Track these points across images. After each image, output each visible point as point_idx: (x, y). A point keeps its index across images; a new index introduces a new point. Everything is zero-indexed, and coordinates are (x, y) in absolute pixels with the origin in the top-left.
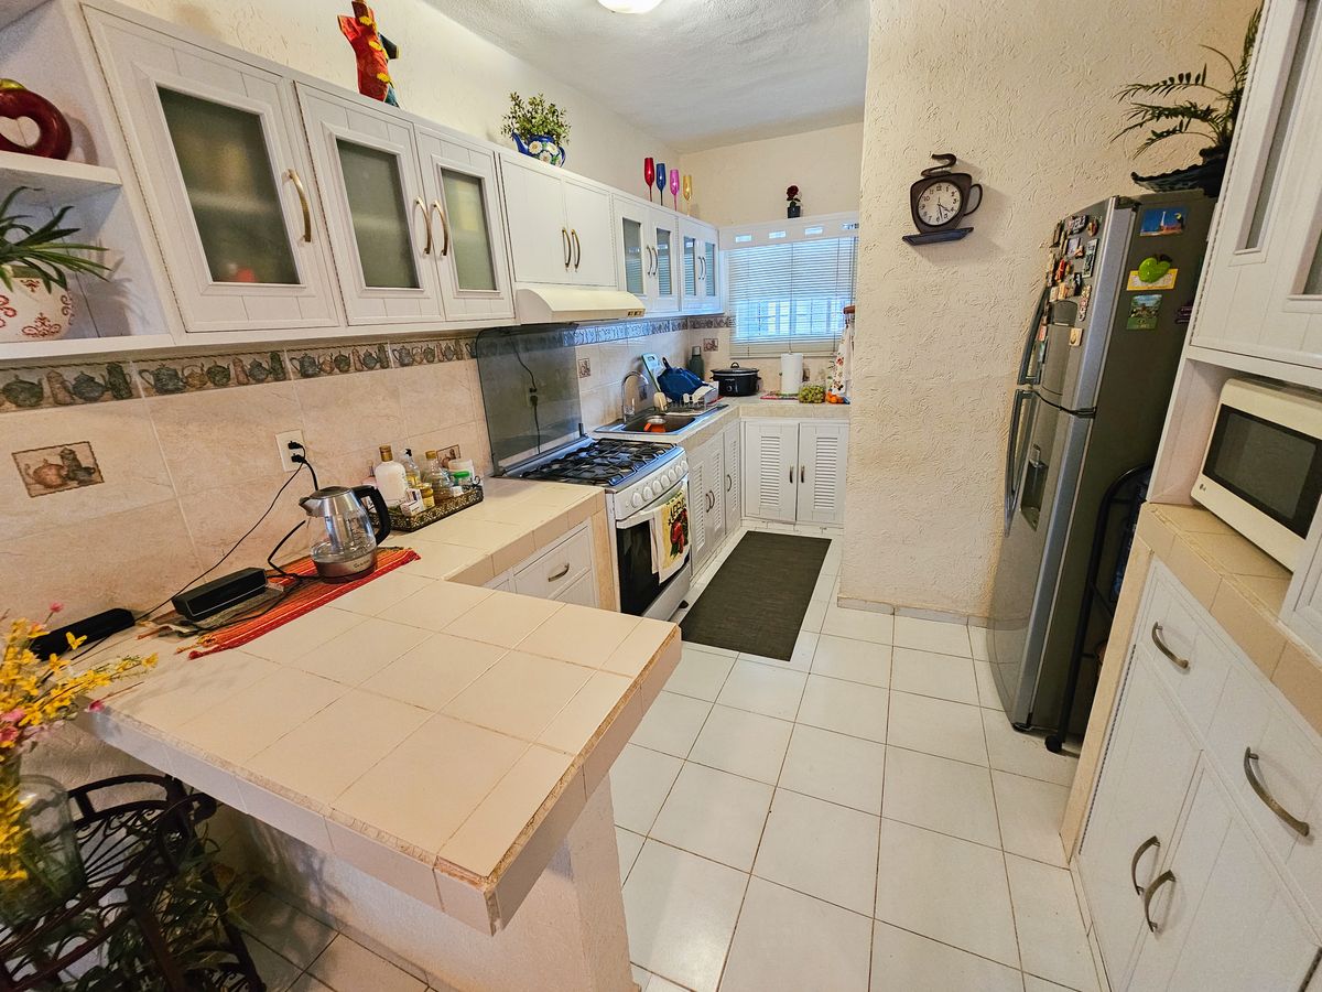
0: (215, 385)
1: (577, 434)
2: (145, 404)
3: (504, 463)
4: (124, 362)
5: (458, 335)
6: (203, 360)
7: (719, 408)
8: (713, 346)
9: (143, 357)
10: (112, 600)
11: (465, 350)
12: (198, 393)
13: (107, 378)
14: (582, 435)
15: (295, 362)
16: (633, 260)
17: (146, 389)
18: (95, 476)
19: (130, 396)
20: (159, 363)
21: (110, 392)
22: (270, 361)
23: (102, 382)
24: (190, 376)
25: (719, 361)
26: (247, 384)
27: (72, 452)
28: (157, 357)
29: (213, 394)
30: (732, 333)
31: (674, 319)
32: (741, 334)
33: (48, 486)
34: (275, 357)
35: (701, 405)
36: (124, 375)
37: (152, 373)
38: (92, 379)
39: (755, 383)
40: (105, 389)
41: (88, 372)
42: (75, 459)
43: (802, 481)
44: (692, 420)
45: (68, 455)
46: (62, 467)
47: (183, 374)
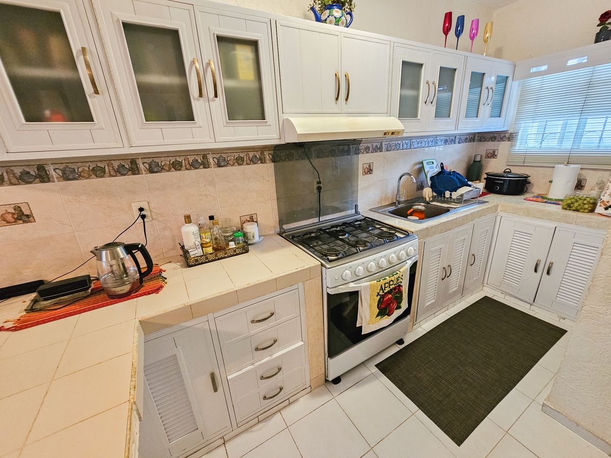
0: (96, 176)
1: (353, 211)
2: (57, 184)
3: (285, 227)
4: (46, 164)
5: (263, 149)
6: (90, 164)
7: (480, 203)
8: (493, 155)
9: (56, 162)
10: (40, 276)
11: (267, 157)
12: (88, 180)
13: (37, 172)
14: (356, 212)
15: (145, 164)
16: (409, 93)
17: (57, 178)
18: (31, 219)
19: (49, 181)
20: (65, 165)
21: (38, 179)
22: (129, 164)
23: (34, 174)
24: (82, 171)
25: (495, 167)
26: (116, 176)
27: (19, 207)
28: (63, 162)
29: (95, 181)
30: (512, 146)
31: (462, 135)
32: (519, 146)
33: (8, 222)
34: (133, 162)
35: (460, 200)
36: (46, 171)
37: (60, 170)
38: (29, 173)
39: (524, 185)
40: (36, 177)
41: (27, 169)
42: (21, 210)
43: (548, 273)
44: (447, 210)
45: (18, 208)
46: (14, 214)
47: (78, 170)
